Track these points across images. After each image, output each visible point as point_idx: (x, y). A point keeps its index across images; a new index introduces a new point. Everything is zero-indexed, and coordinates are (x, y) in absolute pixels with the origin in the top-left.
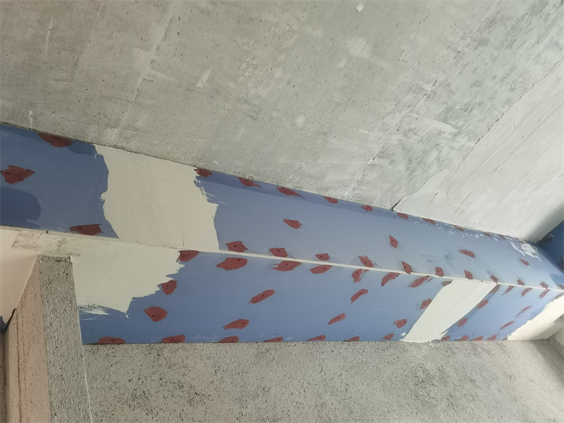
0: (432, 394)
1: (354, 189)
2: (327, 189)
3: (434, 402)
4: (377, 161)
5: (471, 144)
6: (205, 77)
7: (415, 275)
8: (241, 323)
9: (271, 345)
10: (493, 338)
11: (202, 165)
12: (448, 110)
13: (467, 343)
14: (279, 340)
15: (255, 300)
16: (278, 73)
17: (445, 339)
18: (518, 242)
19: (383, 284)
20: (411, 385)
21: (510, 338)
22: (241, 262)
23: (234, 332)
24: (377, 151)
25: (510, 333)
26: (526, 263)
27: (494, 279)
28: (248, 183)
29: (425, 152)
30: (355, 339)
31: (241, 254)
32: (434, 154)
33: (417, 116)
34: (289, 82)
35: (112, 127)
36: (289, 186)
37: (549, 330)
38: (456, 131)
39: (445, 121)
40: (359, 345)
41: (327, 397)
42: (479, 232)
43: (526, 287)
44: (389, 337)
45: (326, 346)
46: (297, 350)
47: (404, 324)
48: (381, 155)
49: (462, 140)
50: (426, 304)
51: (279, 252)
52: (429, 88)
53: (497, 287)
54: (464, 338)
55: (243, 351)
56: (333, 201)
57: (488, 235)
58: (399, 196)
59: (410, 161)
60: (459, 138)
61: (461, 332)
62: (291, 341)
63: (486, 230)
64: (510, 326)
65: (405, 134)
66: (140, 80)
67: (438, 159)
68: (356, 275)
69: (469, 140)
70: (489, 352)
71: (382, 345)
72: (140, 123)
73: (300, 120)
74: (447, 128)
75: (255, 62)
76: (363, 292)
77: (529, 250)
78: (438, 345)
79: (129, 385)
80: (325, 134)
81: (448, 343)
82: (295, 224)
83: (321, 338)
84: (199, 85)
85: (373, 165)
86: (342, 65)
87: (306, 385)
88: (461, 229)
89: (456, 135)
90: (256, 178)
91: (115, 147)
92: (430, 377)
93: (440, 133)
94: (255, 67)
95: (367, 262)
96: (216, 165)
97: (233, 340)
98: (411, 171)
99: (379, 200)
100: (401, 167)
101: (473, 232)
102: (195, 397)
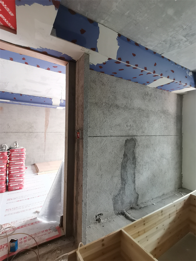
0: (146, 98)
1: (154, 47)
2: (147, 46)
3: (146, 99)
4: (162, 42)
5: (189, 44)
6: (128, 12)
7: (155, 74)
8: (116, 73)
9: (120, 79)
10: (168, 91)
11: (120, 33)
12: (187, 34)
13: (161, 90)
14: (122, 78)
15: (120, 70)
16: (146, 15)
17: (156, 88)
18: (189, 71)
19: (147, 74)
20: (143, 95)
21: (172, 92)
22: (120, 63)
23: (113, 74)
24: (163, 39)
25: (172, 91)
26: (186, 77)
27: (174, 79)
28: (128, 40)
29: (176, 43)
30: (137, 82)
31: (120, 61)
32: (178, 44)
33: (178, 34)
34: (148, 18)
35: (103, 20)
36: (138, 43)
37: (183, 93)
38: (186, 40)
39: (185, 37)
40: (137, 84)
41: (126, 92)
42: (180, 66)
43: (181, 83)
44: (144, 84)
45: (130, 82)
46: (124, 81)
47: (148, 83)
48: (164, 41)
49: (187, 43)
50: (155, 80)
51: (128, 62)
52: (185, 27)
53: (174, 81)
54: (161, 89)
55: (114, 78)
56: (147, 49)
57: (182, 67)
58: (164, 52)
59: (171, 44)
60: (186, 42)
61: (161, 88)
62: (124, 79)
63: (183, 66)
64: (173, 90)
65: (172, 38)
66: (112, 10)
67: (178, 46)
68: (142, 71)
69: (189, 43)
70: (165, 93)
71: (142, 85)
72: (109, 20)
73: (147, 28)
74: (185, 39)
75: (141, 11)
76: (142, 74)
77: (191, 74)
78: (154, 89)
79: (93, 78)
80: (152, 33)
81: (157, 89)
82: (134, 55)
83: (130, 80)
84: (126, 14)
85: (161, 43)
86: (163, 16)
87: (123, 88)
88: (176, 64)
89: (186, 41)
90: (131, 39)
91: (102, 24)
92: (148, 94)
93: (182, 40)
94: (141, 12)
95: (146, 69)
96: (123, 34)
97: (113, 75)
98: (170, 47)
99: (159, 51)
100: (168, 45)
101: (179, 65)
102: (103, 84)
